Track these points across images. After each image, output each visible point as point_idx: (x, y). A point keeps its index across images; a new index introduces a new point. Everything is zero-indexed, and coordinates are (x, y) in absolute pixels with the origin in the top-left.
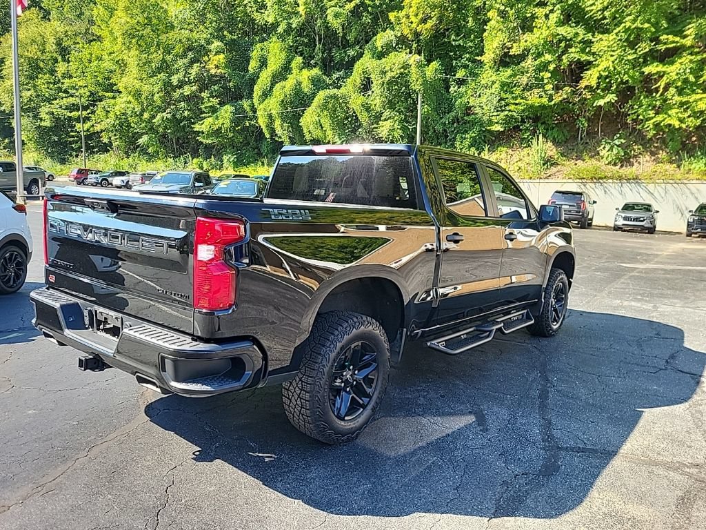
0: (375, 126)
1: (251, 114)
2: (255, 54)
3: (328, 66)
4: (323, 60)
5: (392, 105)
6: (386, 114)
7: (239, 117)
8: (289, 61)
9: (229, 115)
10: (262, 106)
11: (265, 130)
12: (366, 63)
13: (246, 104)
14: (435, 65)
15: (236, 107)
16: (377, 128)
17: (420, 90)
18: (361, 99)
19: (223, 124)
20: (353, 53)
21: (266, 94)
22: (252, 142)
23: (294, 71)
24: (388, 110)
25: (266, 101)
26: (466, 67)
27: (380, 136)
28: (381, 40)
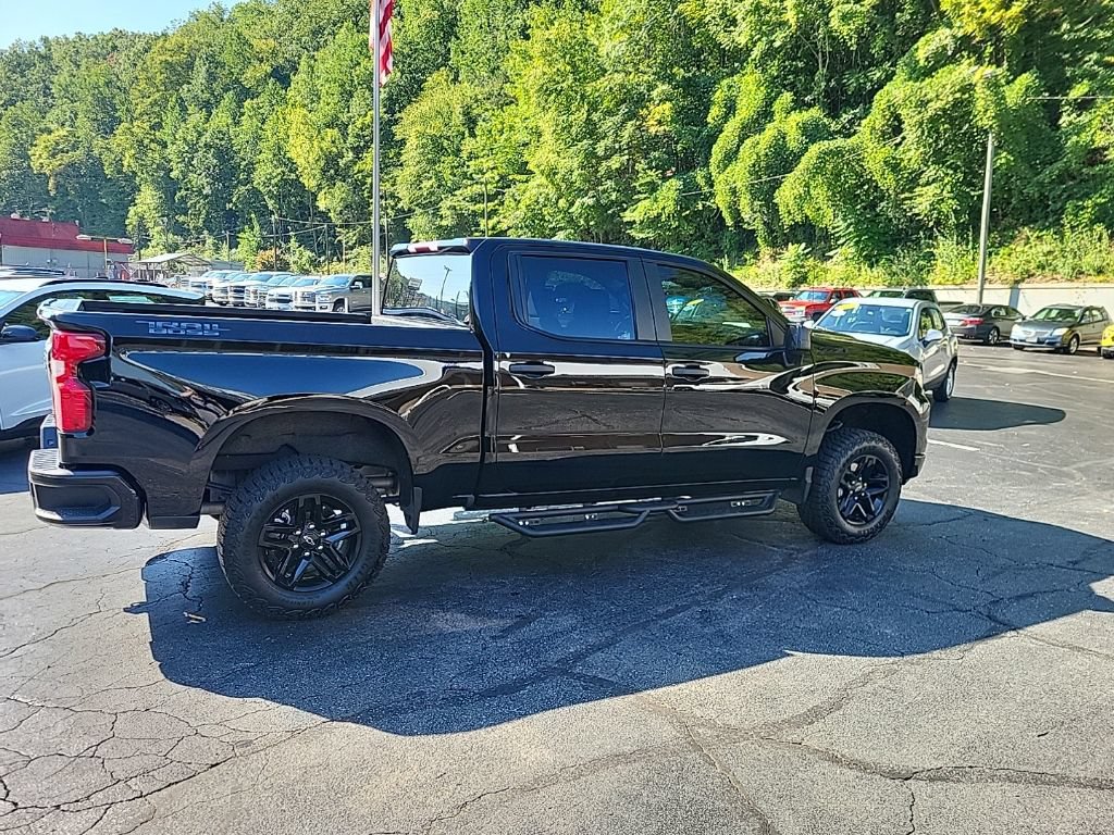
0: (907, 195)
1: (706, 189)
2: (719, 96)
3: (835, 103)
4: (828, 93)
5: (939, 157)
6: (931, 172)
7: (689, 195)
8: (769, 102)
9: (673, 194)
10: (721, 177)
11: (726, 214)
12: (898, 90)
13: (699, 176)
14: (1026, 79)
15: (685, 180)
16: (911, 199)
17: (991, 127)
18: (886, 151)
19: (664, 208)
20: (878, 75)
21: (731, 157)
22: (708, 233)
23: (777, 116)
24: (932, 168)
25: (728, 169)
27: (916, 211)
28: (924, 49)
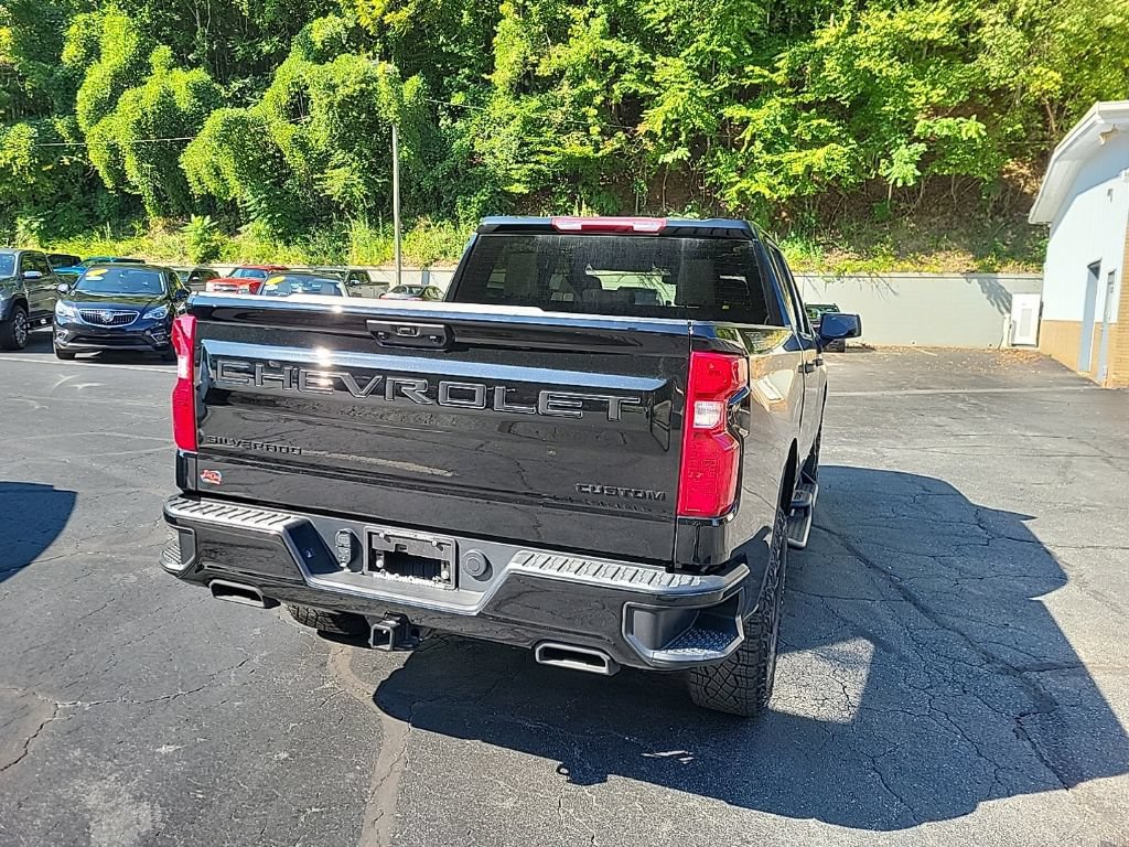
0: (319, 176)
1: (70, 142)
2: (75, 30)
3: (222, 67)
4: (211, 54)
5: (346, 145)
6: (338, 156)
7: (46, 147)
8: (144, 52)
9: (25, 143)
10: (96, 130)
11: (102, 173)
12: (295, 67)
13: (61, 125)
14: (415, 81)
15: (39, 127)
16: (320, 179)
17: (395, 121)
18: (292, 129)
19: (14, 158)
20: (268, 48)
21: (105, 106)
22: (76, 195)
23: (156, 71)
24: (339, 152)
25: (103, 122)
26: (463, 88)
27: (328, 192)
28: (321, 29)
